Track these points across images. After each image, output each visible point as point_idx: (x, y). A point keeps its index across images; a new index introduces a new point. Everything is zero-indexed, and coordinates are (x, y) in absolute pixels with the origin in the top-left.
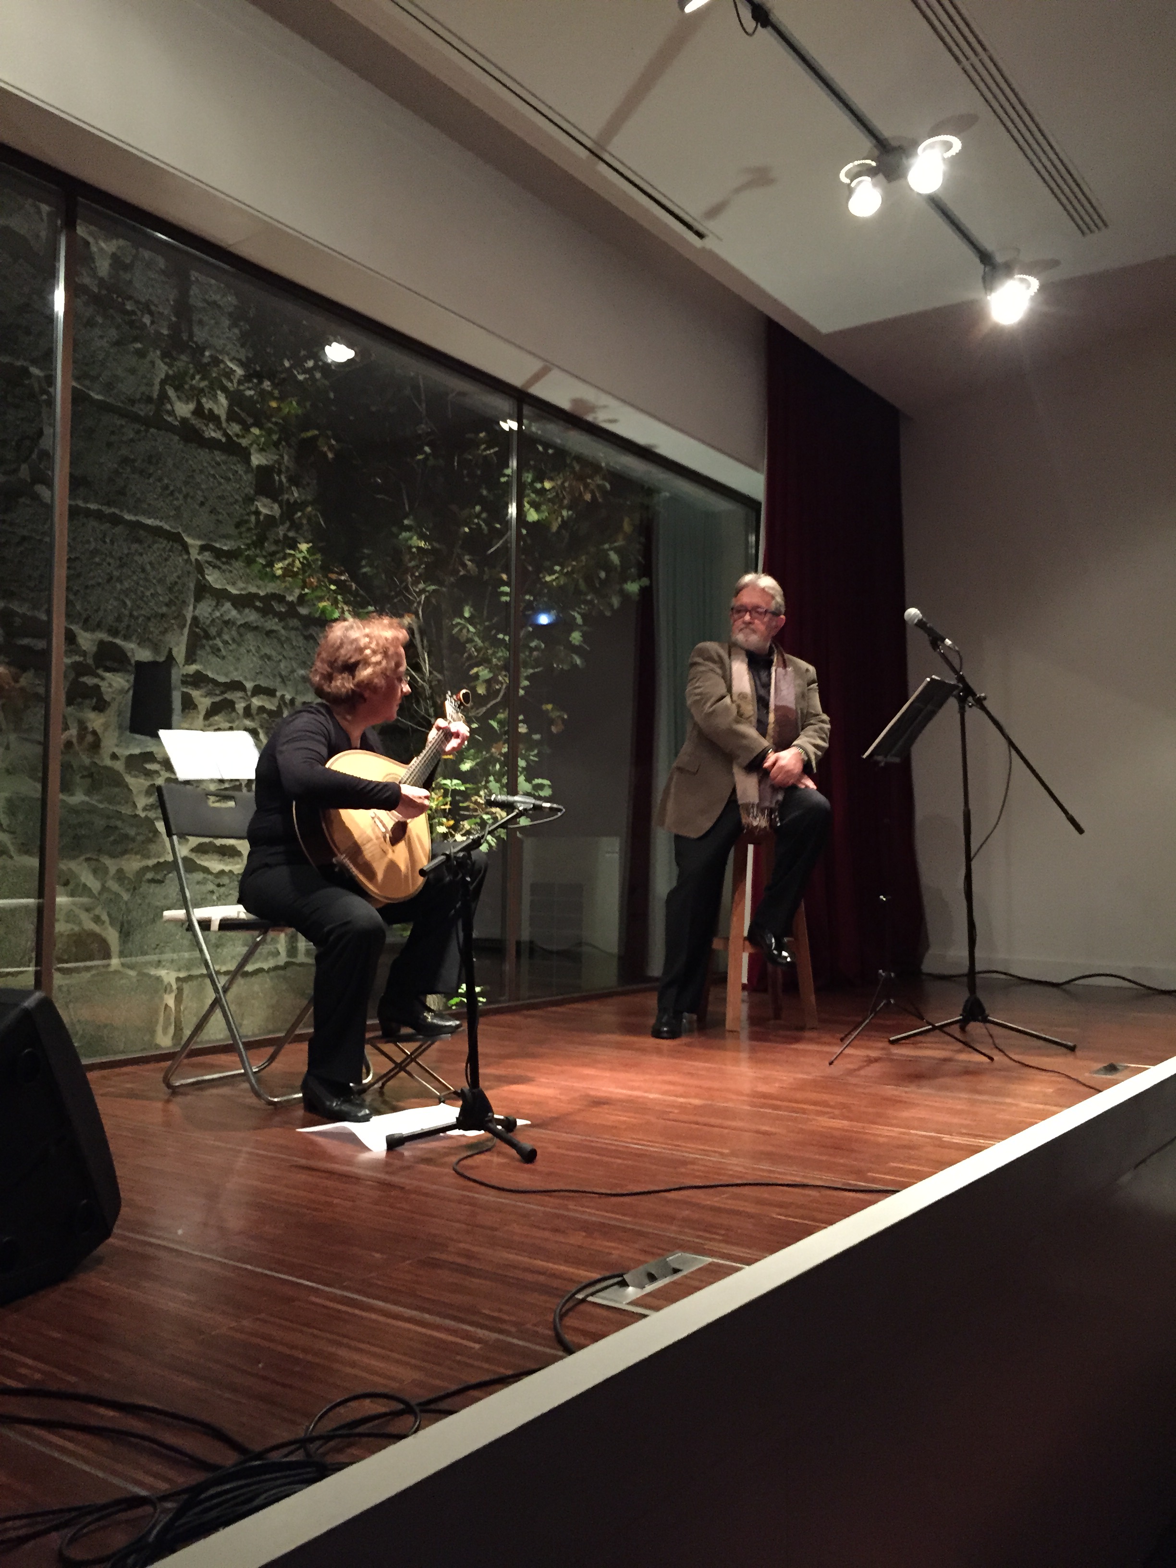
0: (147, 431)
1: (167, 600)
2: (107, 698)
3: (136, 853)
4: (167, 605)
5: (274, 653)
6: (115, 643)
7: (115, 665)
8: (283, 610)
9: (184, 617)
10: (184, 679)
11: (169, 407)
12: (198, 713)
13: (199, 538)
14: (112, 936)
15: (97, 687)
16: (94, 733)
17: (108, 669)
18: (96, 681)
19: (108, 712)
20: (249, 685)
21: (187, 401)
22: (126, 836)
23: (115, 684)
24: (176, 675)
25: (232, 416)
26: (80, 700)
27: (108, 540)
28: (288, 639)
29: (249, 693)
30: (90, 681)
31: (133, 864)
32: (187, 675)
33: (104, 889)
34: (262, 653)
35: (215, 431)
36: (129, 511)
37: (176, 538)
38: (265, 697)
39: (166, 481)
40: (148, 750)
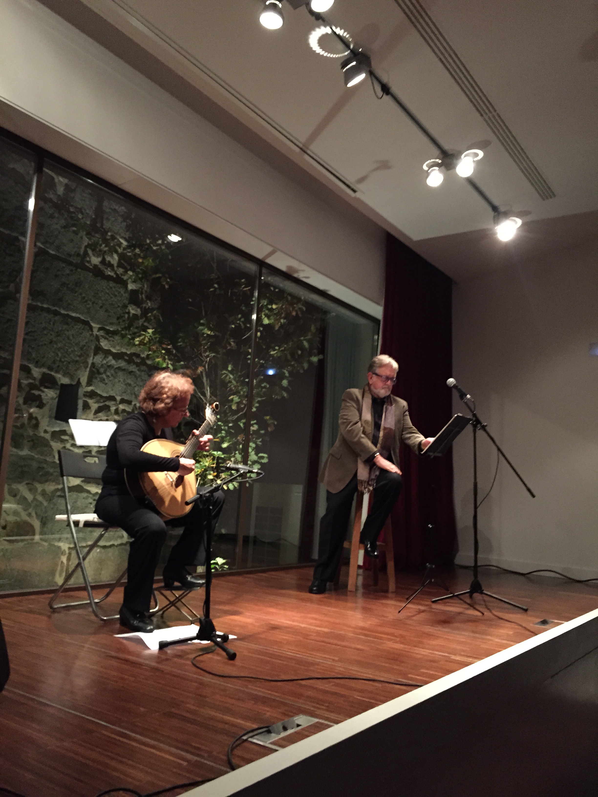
0: (76, 270)
1: (79, 354)
2: (44, 402)
3: (53, 481)
4: (80, 356)
5: (132, 383)
6: (51, 375)
7: (49, 385)
8: (139, 361)
9: (87, 363)
10: (85, 394)
11: (88, 259)
12: (91, 411)
13: (98, 324)
14: (37, 524)
15: (40, 396)
16: (36, 419)
17: (46, 387)
18: (40, 393)
19: (44, 408)
20: (118, 398)
21: (98, 256)
22: (48, 473)
23: (49, 395)
24: (81, 391)
25: (120, 265)
26: (30, 402)
27: (52, 323)
28: (140, 376)
29: (118, 402)
30: (36, 393)
31: (50, 487)
32: (87, 392)
33: (35, 499)
34: (126, 383)
35: (111, 272)
36: (64, 309)
37: (86, 323)
38: (126, 405)
39: (84, 295)
40: (64, 429)
